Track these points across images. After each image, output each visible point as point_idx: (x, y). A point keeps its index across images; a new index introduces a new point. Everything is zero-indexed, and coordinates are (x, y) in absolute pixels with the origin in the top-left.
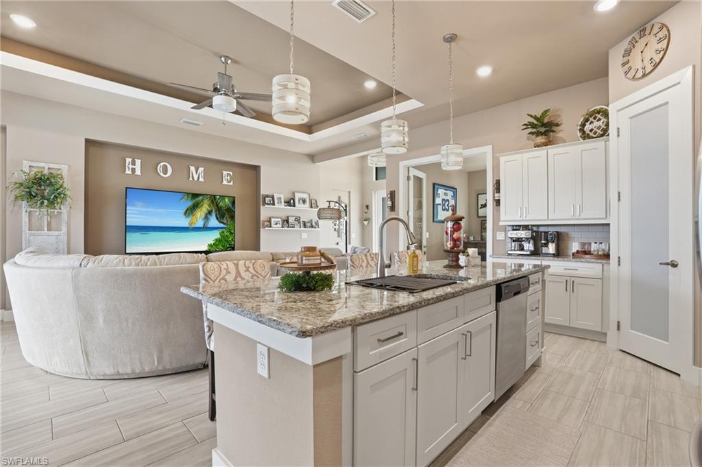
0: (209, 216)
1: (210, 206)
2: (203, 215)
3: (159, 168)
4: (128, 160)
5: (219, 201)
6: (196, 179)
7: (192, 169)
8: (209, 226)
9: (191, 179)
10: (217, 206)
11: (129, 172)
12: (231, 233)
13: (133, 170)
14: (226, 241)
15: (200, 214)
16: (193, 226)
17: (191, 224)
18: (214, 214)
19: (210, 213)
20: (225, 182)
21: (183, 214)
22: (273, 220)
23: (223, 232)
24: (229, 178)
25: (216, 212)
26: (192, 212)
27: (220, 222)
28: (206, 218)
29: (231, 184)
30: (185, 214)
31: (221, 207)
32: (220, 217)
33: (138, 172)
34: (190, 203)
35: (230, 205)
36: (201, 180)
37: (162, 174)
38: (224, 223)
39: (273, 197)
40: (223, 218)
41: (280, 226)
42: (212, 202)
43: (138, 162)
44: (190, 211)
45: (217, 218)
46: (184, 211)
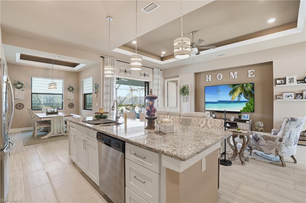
0: (240, 95)
1: (241, 90)
2: (238, 95)
3: (218, 77)
4: (207, 76)
5: (245, 88)
6: (233, 78)
7: (232, 73)
8: (240, 100)
9: (231, 78)
10: (244, 90)
11: (207, 81)
12: (252, 104)
13: (209, 79)
14: (249, 108)
15: (236, 94)
16: (233, 100)
17: (232, 99)
18: (243, 94)
19: (241, 94)
20: (249, 76)
21: (229, 94)
22: (284, 94)
23: (247, 104)
24: (252, 73)
25: (244, 93)
26: (233, 94)
27: (246, 98)
28: (239, 96)
29: (254, 76)
30: (230, 94)
31: (246, 90)
32: (246, 96)
33: (210, 80)
34: (231, 89)
35: (251, 90)
36: (236, 77)
37: (218, 79)
38: (248, 99)
39: (285, 79)
40: (247, 96)
41: (293, 98)
42: (242, 88)
43: (210, 76)
44: (232, 93)
45: (244, 96)
46: (229, 93)
